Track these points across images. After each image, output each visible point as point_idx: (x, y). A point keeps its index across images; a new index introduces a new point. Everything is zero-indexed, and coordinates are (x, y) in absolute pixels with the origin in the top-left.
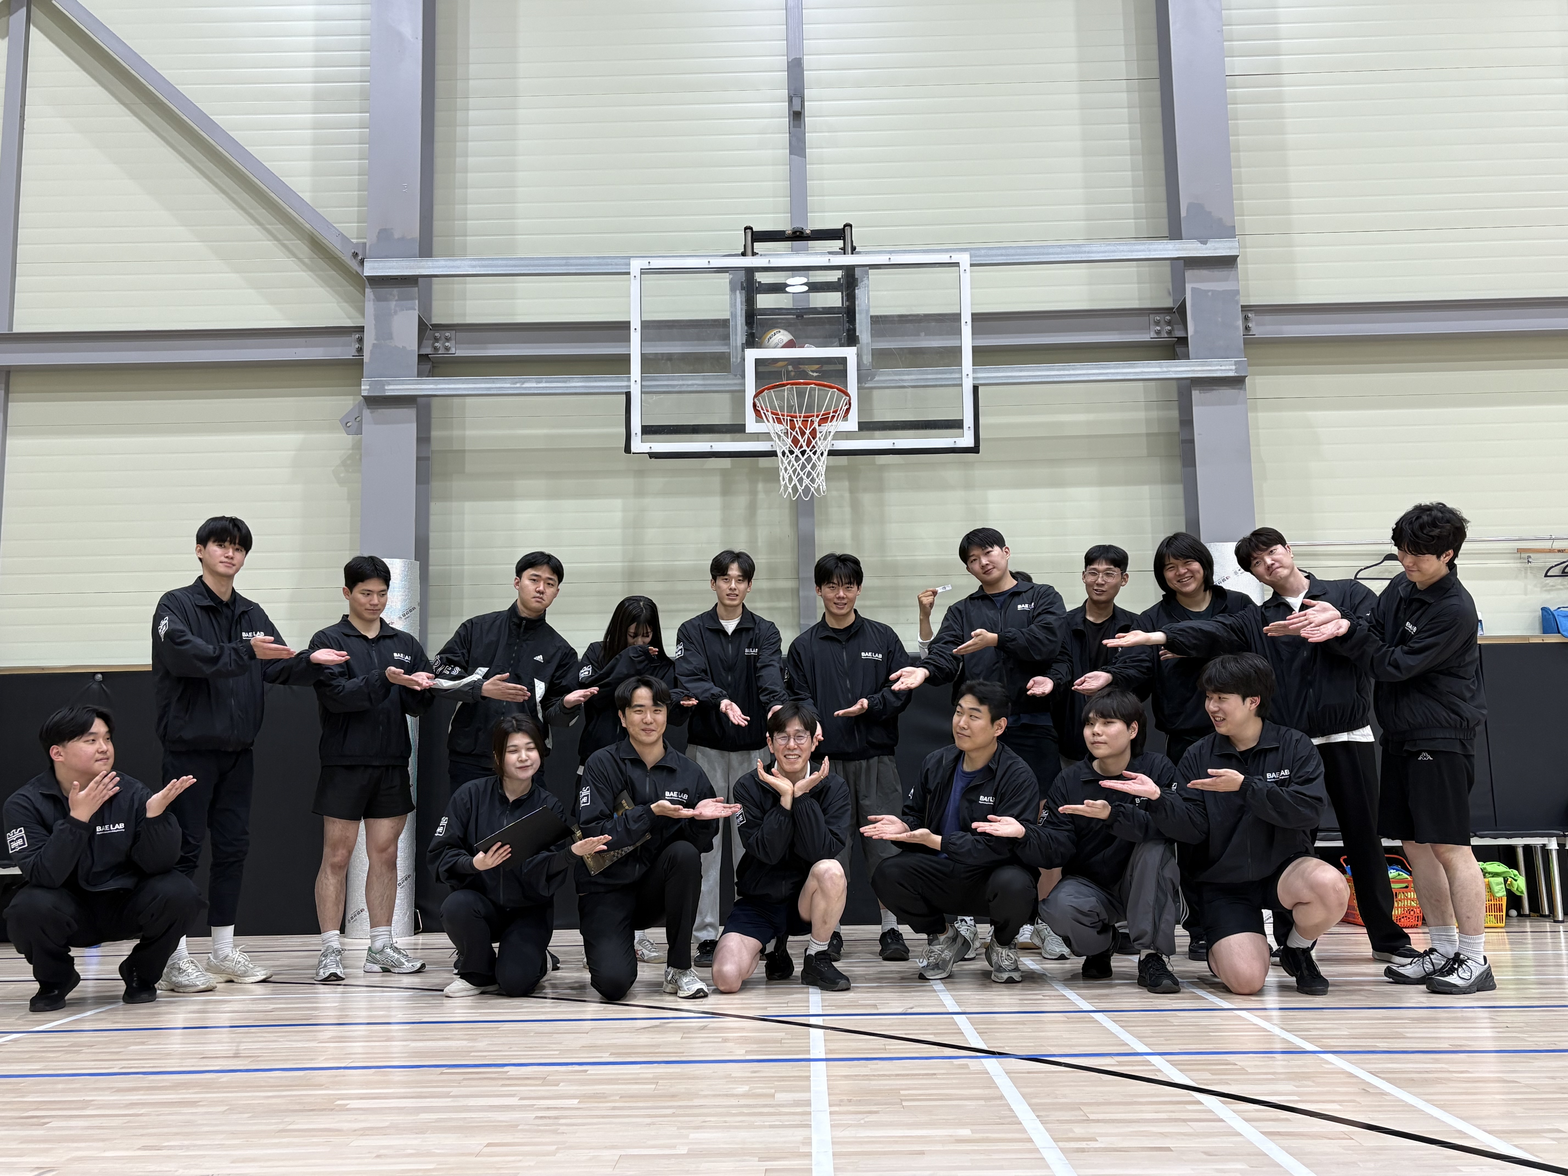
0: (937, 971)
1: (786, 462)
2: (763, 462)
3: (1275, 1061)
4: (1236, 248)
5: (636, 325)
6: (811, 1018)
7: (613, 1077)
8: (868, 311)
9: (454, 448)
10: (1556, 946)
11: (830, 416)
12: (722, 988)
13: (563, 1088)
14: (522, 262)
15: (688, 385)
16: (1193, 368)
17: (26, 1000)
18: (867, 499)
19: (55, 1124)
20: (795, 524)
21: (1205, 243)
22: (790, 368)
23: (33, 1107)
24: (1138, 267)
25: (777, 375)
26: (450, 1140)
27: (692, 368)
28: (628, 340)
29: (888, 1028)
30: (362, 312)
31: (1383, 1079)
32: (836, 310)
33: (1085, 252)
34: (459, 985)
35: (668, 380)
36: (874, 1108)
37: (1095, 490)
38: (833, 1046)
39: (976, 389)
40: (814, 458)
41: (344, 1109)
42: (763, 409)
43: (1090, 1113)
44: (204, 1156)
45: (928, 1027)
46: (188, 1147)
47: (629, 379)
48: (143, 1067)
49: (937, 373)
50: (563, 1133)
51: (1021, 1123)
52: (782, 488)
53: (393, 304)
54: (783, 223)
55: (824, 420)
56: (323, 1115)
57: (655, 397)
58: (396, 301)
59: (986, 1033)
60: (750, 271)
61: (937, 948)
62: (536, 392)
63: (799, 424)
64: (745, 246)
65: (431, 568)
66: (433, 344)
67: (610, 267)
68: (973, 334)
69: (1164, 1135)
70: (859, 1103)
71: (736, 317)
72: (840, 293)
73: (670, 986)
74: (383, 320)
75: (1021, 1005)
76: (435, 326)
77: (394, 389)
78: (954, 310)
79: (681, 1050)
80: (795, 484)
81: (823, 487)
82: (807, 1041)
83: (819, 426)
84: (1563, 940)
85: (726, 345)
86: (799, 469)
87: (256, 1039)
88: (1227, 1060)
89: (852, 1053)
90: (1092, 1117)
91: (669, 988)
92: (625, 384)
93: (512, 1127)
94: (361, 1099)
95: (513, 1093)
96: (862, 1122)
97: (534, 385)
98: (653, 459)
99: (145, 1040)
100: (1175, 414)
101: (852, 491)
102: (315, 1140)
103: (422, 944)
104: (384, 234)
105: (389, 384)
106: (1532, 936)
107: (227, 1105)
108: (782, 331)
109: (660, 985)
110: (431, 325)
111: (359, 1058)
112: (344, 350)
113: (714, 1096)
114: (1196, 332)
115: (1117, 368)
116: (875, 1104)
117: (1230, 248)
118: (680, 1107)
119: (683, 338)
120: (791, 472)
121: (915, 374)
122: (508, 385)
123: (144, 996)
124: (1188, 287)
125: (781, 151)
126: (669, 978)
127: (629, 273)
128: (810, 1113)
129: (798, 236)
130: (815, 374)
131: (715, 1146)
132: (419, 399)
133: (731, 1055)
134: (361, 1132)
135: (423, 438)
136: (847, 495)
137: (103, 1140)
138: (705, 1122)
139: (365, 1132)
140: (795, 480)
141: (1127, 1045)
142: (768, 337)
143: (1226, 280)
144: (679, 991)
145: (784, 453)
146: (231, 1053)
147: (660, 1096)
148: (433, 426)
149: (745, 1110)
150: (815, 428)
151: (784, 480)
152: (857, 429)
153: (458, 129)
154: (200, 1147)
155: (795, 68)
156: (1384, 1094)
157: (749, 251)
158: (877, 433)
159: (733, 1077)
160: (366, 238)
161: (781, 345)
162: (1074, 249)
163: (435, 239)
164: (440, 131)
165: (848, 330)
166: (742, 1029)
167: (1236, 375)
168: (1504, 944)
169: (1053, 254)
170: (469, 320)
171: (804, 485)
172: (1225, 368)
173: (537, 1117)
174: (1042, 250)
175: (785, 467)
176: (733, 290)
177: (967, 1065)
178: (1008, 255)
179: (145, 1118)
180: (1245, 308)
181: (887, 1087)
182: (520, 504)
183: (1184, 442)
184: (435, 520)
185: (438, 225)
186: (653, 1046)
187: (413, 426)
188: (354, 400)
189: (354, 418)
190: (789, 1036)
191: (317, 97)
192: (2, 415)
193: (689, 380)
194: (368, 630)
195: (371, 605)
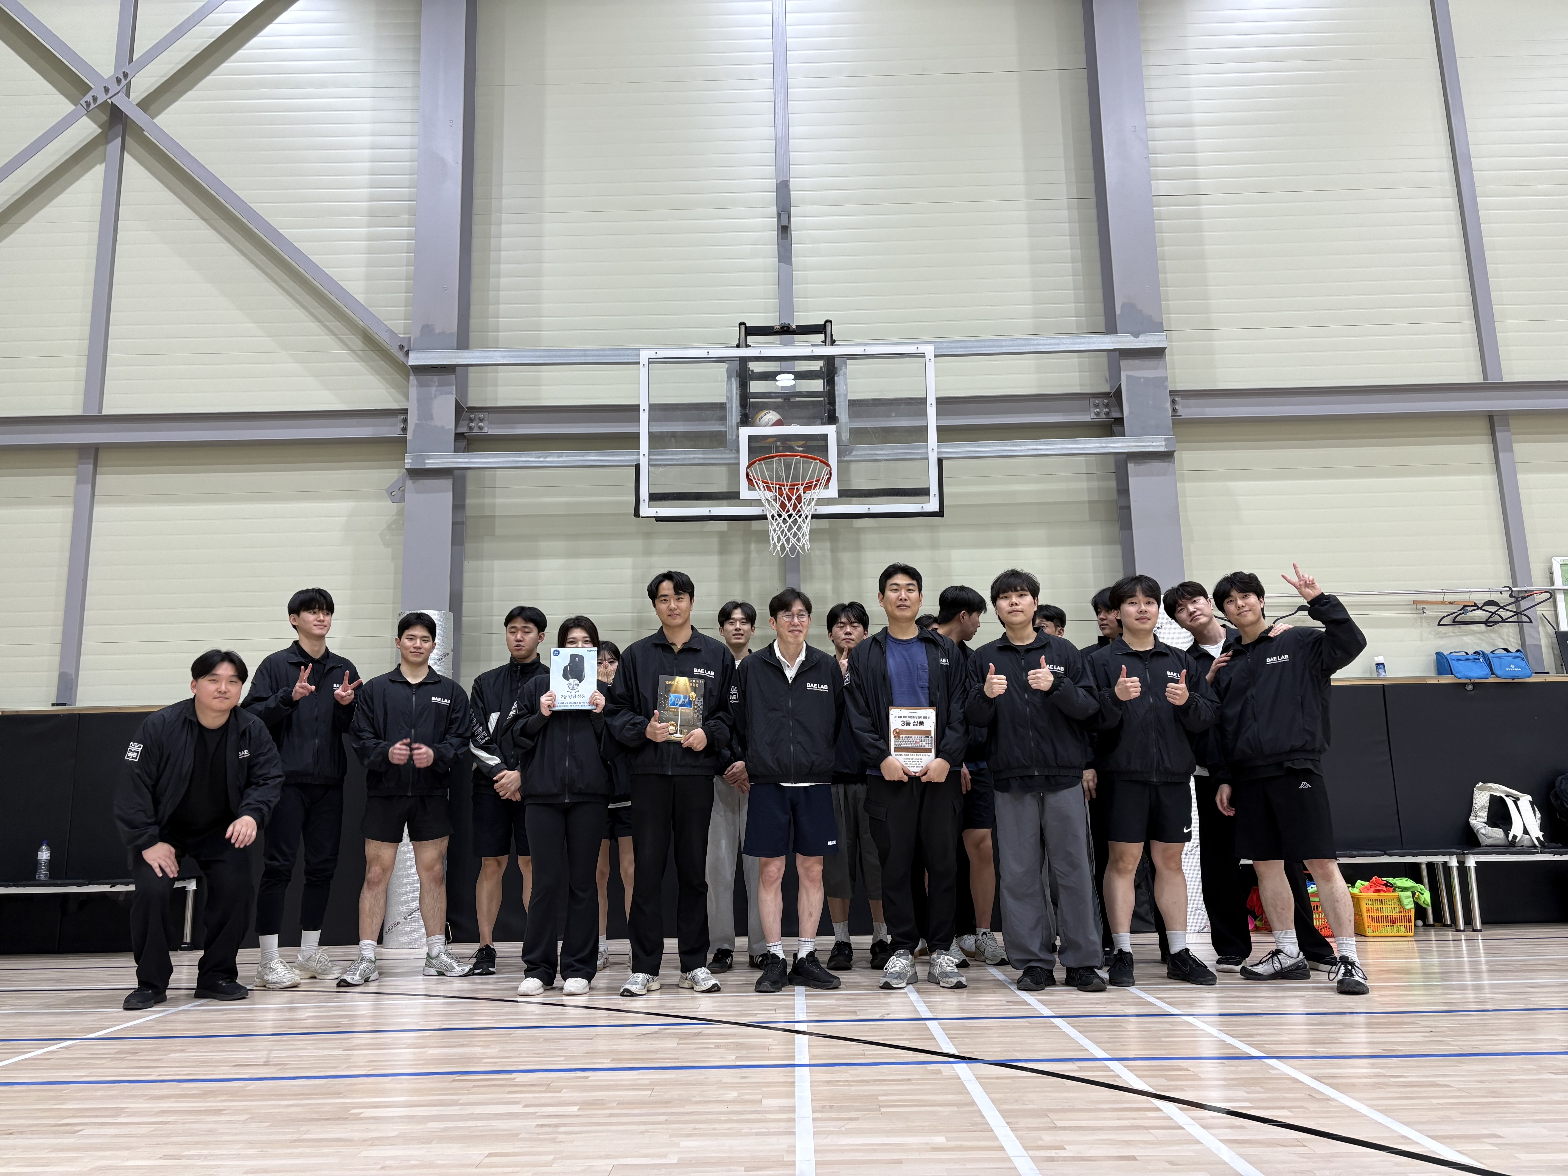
1: (775, 524)
2: (756, 525)
4: (1164, 341)
5: (644, 407)
6: (797, 1024)
7: (612, 1083)
8: (846, 395)
9: (486, 514)
10: (1458, 953)
11: (814, 484)
13: (566, 1095)
15: (690, 459)
16: (1128, 444)
18: (846, 557)
19: (87, 1131)
21: (1137, 337)
22: (779, 444)
23: (71, 1115)
24: (1079, 357)
25: (768, 449)
27: (693, 443)
28: (638, 420)
29: (867, 1034)
30: (407, 396)
31: (1326, 1084)
32: (819, 394)
33: (1034, 345)
35: (672, 454)
36: (853, 1115)
38: (817, 1051)
39: (940, 461)
40: (800, 520)
41: (358, 1118)
42: (755, 479)
43: (1056, 1120)
44: (219, 1166)
45: (903, 1033)
46: (205, 1157)
47: (638, 454)
48: (179, 1075)
50: (561, 1142)
51: (992, 1131)
52: (772, 546)
53: (433, 389)
54: (772, 321)
55: (808, 488)
56: (338, 1124)
57: (661, 469)
58: (436, 386)
59: (956, 1038)
60: (744, 361)
62: (557, 465)
63: (786, 490)
64: (739, 339)
65: (463, 619)
66: (469, 424)
68: (937, 415)
69: (1128, 1143)
70: (841, 1109)
71: (732, 400)
72: (822, 380)
74: (425, 405)
76: (470, 408)
77: (434, 462)
78: (920, 395)
79: (676, 1056)
80: (783, 544)
81: (808, 546)
82: (793, 1047)
83: (804, 493)
84: (1464, 948)
85: (723, 425)
86: (786, 530)
88: (1180, 1066)
89: (834, 1059)
90: (1059, 1124)
92: (635, 458)
93: (513, 1136)
94: (374, 1107)
95: (517, 1100)
96: (843, 1129)
97: (556, 459)
98: (659, 523)
99: (185, 1048)
100: (1113, 484)
101: (833, 550)
102: (326, 1150)
104: (427, 329)
105: (429, 458)
106: (1453, 944)
107: (248, 1114)
108: (772, 412)
110: (467, 408)
112: (391, 429)
113: (706, 1102)
114: (1130, 413)
115: (1062, 444)
116: (856, 1111)
117: (1159, 341)
118: (673, 1114)
119: (686, 419)
120: (779, 532)
121: (888, 449)
122: (533, 459)
124: (1123, 374)
125: (770, 260)
127: (638, 363)
128: (794, 1120)
129: (785, 330)
130: (800, 449)
131: (704, 1155)
132: (456, 472)
133: (722, 1061)
134: (370, 1142)
135: (459, 506)
136: (828, 553)
137: (128, 1149)
138: (696, 1129)
139: (374, 1142)
140: (783, 540)
141: (1086, 1050)
142: (760, 417)
143: (1156, 369)
145: (773, 516)
146: (261, 1061)
147: (655, 1103)
148: (468, 495)
149: (734, 1117)
150: (800, 494)
151: (773, 540)
152: (837, 496)
153: (492, 240)
154: (217, 1157)
155: (783, 189)
156: (1329, 1099)
157: (743, 344)
158: (854, 500)
159: (723, 1083)
160: (411, 333)
161: (770, 424)
162: (1024, 342)
163: (471, 334)
164: (476, 242)
165: (829, 411)
166: (732, 1035)
167: (1166, 450)
168: (1414, 952)
169: (1006, 346)
170: (500, 404)
171: (791, 544)
172: (1156, 444)
173: (538, 1126)
174: (996, 343)
175: (774, 528)
176: (729, 377)
177: (939, 1070)
178: (967, 347)
179: (170, 1127)
180: (1173, 393)
181: (867, 1093)
182: (543, 563)
183: (1121, 508)
184: (468, 577)
185: (474, 322)
186: (651, 1052)
187: (450, 495)
188: (399, 473)
189: (398, 488)
190: (776, 1042)
191: (372, 213)
192: (90, 486)
193: (690, 454)
194: (415, 677)
195: (415, 648)
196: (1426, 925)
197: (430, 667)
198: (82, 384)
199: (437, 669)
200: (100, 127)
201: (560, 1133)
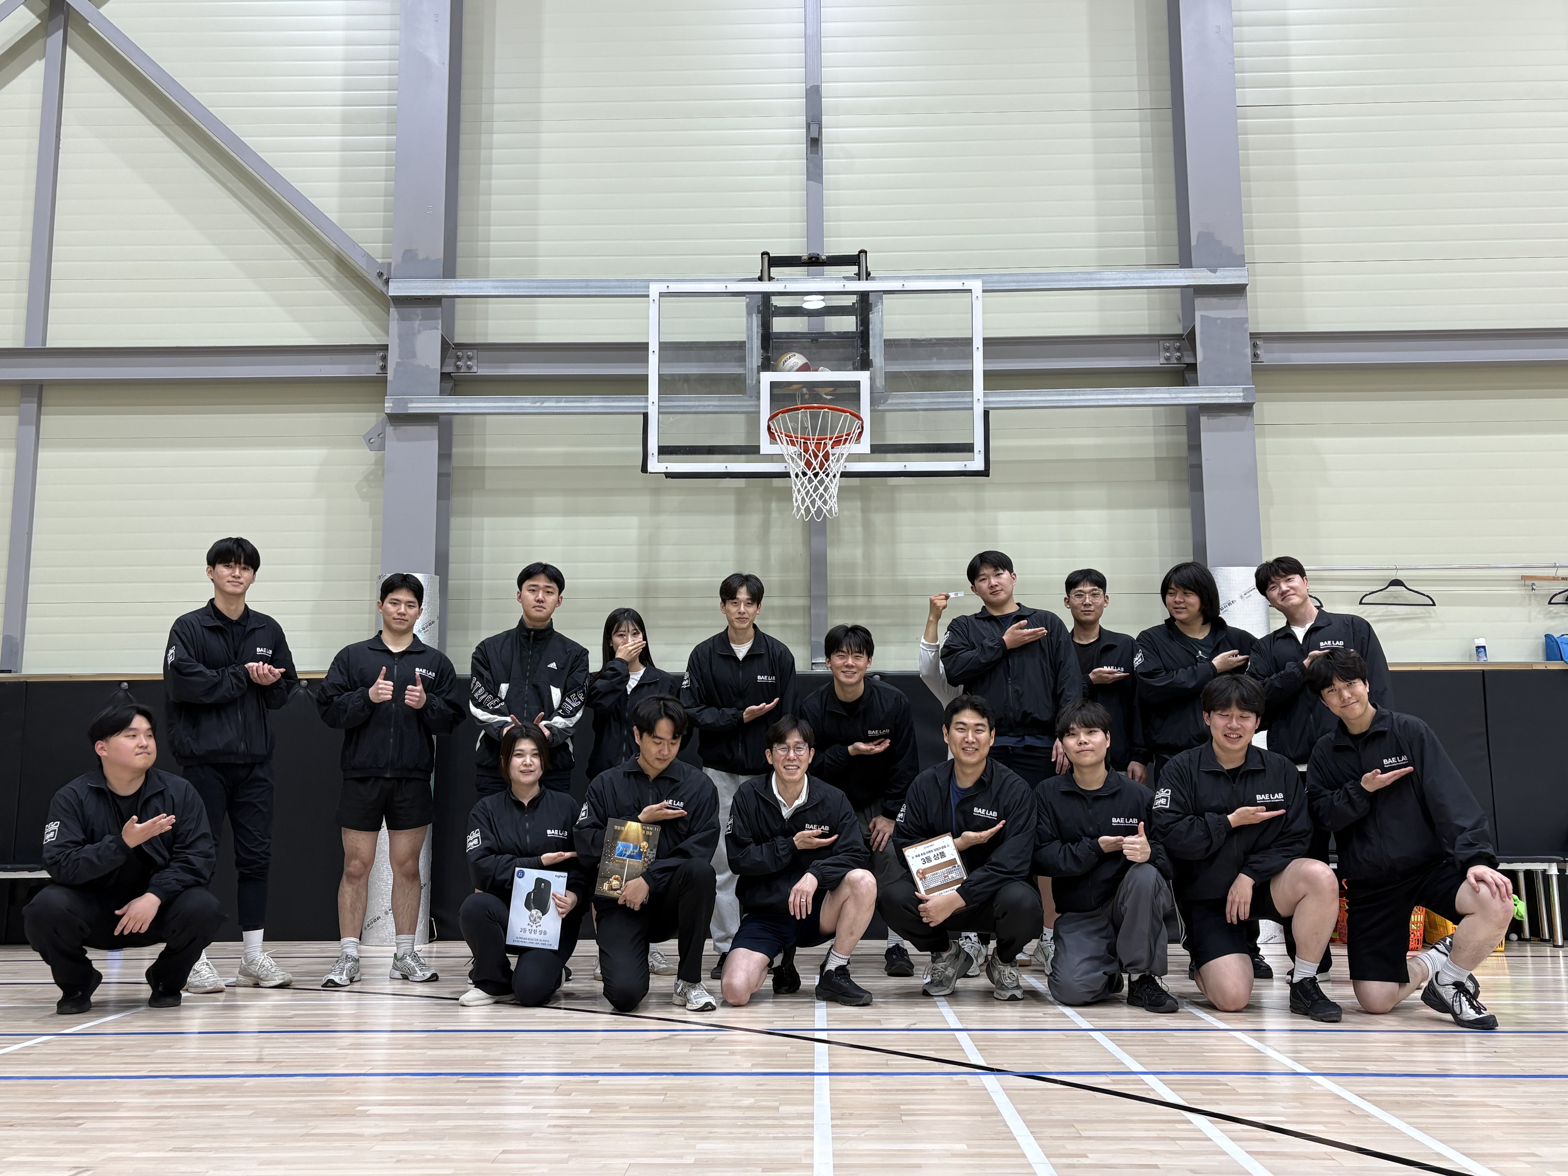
0: (940, 988)
1: (799, 484)
2: (777, 482)
3: (1265, 1082)
4: (1245, 277)
5: (654, 347)
6: (816, 1033)
7: (622, 1087)
8: (881, 335)
9: (475, 465)
10: (1556, 972)
11: (843, 438)
12: (731, 1001)
13: (576, 1098)
14: (544, 284)
15: (704, 406)
16: (1201, 395)
17: (53, 1003)
18: (878, 518)
19: (89, 1125)
20: (808, 542)
21: (1214, 271)
22: (805, 390)
24: (1148, 294)
25: (792, 397)
26: (467, 1147)
27: (709, 389)
28: (646, 360)
29: (891, 1044)
30: (387, 332)
31: (1369, 1101)
32: (850, 335)
33: (1096, 279)
34: (474, 994)
35: (684, 401)
36: (874, 1122)
37: (1103, 513)
38: (836, 1060)
39: (986, 414)
40: (827, 480)
41: (365, 1115)
42: (777, 432)
43: (1082, 1130)
44: (232, 1158)
45: (930, 1044)
46: (217, 1150)
47: (647, 400)
48: (170, 1070)
49: (949, 397)
50: (576, 1141)
51: (1015, 1139)
52: (795, 509)
53: (417, 323)
54: (798, 248)
55: (837, 443)
56: (345, 1120)
57: (672, 417)
58: (420, 320)
59: (986, 1050)
60: (766, 296)
61: (940, 965)
62: (555, 411)
63: (812, 447)
64: (762, 270)
65: (450, 582)
66: (456, 362)
67: (629, 290)
68: (984, 358)
69: (1152, 1153)
70: (861, 1116)
71: (752, 340)
72: (854, 317)
73: (679, 998)
74: (407, 339)
75: (1021, 1023)
76: (457, 345)
77: (417, 406)
78: (965, 334)
79: (689, 1063)
80: (808, 505)
81: (836, 508)
82: (812, 1055)
83: (832, 448)
84: (1562, 965)
85: (742, 366)
86: (811, 491)
87: (278, 1045)
88: (1220, 1081)
89: (855, 1068)
90: (1084, 1134)
91: (677, 1000)
92: (643, 404)
94: (381, 1105)
95: (527, 1101)
96: (863, 1135)
97: (554, 404)
98: (669, 479)
99: (171, 1044)
100: (1184, 438)
101: (865, 511)
103: (437, 952)
104: (409, 255)
105: (412, 402)
106: (1532, 960)
107: (252, 1109)
108: (797, 355)
109: (670, 995)
110: (453, 344)
111: (381, 1065)
112: (368, 368)
113: (721, 1107)
114: (1205, 359)
115: (1127, 393)
116: (876, 1118)
117: (1239, 277)
118: (687, 1118)
119: (700, 360)
120: (804, 493)
121: (927, 398)
122: (528, 404)
123: (169, 1000)
124: (1198, 315)
125: (798, 177)
126: (679, 990)
127: (648, 296)
128: (812, 1126)
129: (814, 261)
130: (829, 397)
131: (721, 1157)
132: (442, 418)
133: (738, 1068)
134: (381, 1138)
135: (445, 455)
136: (859, 514)
138: (712, 1133)
139: (385, 1137)
140: (808, 501)
141: (1123, 1063)
142: (784, 360)
143: (1235, 308)
144: (688, 1004)
145: (797, 475)
146: (254, 1059)
147: (669, 1107)
148: (454, 443)
149: (751, 1122)
150: (828, 451)
151: (797, 501)
152: (869, 452)
153: (482, 152)
154: (228, 1149)
155: (814, 95)
156: (1369, 1116)
157: (766, 277)
158: (889, 456)
159: (740, 1090)
160: (390, 258)
161: (796, 368)
162: (1085, 276)
163: (459, 260)
164: (464, 154)
165: (862, 355)
166: (749, 1042)
167: (1244, 401)
168: (1504, 968)
169: (1064, 281)
170: (491, 340)
171: (816, 506)
172: (1233, 395)
173: (549, 1126)
174: (1054, 277)
175: (798, 488)
176: (749, 314)
177: (966, 1081)
178: (1020, 282)
179: (175, 1121)
180: (1254, 336)
181: (888, 1102)
182: (538, 521)
183: (1191, 466)
184: (455, 535)
185: (461, 246)
186: (662, 1057)
187: (435, 443)
188: (377, 416)
189: (377, 435)
190: (794, 1050)
191: (346, 119)
192: (34, 428)
193: (705, 401)
194: (396, 645)
195: (399, 614)
196: (1520, 939)
197: (414, 635)
198: (24, 312)
199: (422, 638)
200: (39, 17)
201: (574, 1133)
